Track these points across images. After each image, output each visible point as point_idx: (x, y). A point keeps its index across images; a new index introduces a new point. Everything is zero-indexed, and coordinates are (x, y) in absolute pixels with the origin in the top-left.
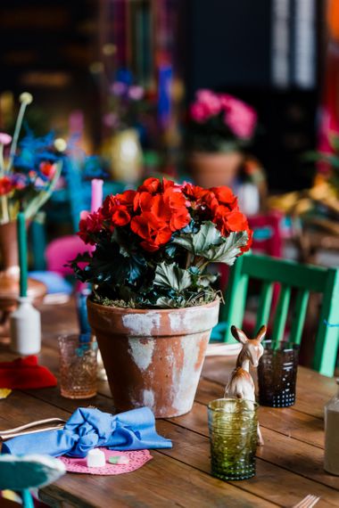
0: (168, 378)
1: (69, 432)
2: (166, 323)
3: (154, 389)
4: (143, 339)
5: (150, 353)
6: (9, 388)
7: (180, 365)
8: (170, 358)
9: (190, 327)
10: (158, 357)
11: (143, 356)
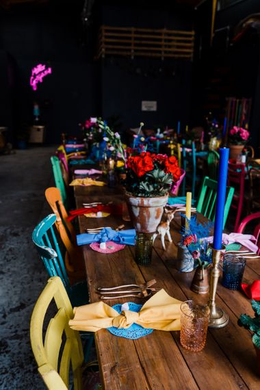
0: (145, 221)
1: (99, 236)
2: (142, 202)
3: (140, 223)
4: (136, 207)
5: (138, 211)
6: (108, 212)
7: (149, 217)
8: (145, 214)
9: (151, 205)
10: (141, 213)
11: (137, 212)
